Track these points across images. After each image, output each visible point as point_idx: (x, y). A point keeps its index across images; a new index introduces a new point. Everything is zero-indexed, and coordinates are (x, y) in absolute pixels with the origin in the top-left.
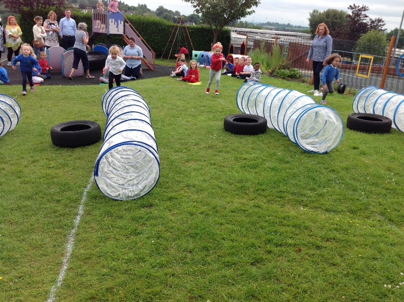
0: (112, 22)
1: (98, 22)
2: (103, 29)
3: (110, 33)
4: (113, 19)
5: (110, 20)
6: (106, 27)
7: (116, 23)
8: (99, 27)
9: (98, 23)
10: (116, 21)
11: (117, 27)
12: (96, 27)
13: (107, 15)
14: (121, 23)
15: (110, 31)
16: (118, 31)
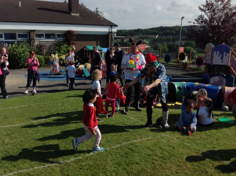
0: (216, 54)
2: (209, 60)
3: (213, 64)
4: (218, 52)
5: (215, 52)
7: (221, 55)
10: (222, 53)
11: (222, 58)
13: (212, 48)
14: (226, 55)
15: (213, 62)
16: (222, 62)
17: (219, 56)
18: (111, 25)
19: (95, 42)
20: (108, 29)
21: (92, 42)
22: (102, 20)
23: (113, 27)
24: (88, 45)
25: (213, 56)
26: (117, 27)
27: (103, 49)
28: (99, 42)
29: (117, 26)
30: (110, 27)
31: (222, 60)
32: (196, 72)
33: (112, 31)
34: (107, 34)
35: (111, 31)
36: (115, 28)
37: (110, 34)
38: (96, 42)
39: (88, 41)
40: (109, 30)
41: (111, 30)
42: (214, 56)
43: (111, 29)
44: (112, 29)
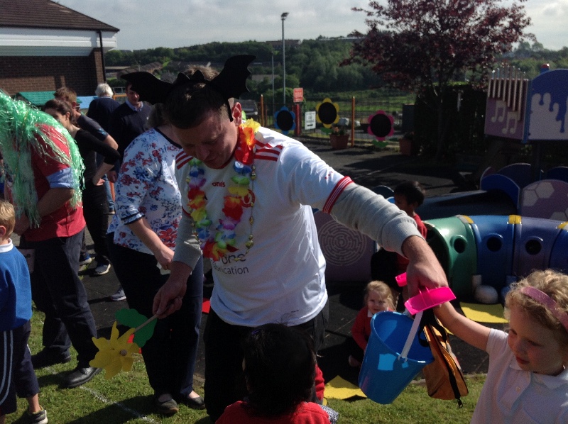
0: (541, 103)
1: (500, 105)
2: (512, 125)
3: (530, 138)
4: (547, 97)
5: (536, 98)
6: (521, 120)
7: (556, 106)
8: (501, 119)
9: (500, 110)
11: (561, 116)
12: (493, 119)
13: (524, 83)
15: (531, 131)
16: (562, 130)
17: (551, 109)
18: (98, 27)
19: (51, 80)
20: (89, 38)
21: (38, 79)
22: (65, 14)
23: (103, 33)
24: (28, 90)
25: (529, 112)
26: (116, 34)
27: (81, 98)
28: (63, 79)
29: (116, 30)
30: (93, 33)
31: (560, 122)
32: (376, 155)
33: (104, 45)
34: (86, 54)
35: (99, 45)
36: (111, 37)
37: (98, 55)
38: (53, 78)
39: (25, 76)
40: (93, 41)
41: (99, 42)
42: (532, 109)
43: (98, 39)
44: (103, 39)
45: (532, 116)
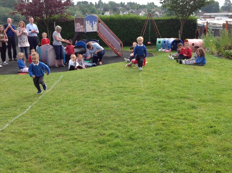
1: (78, 24)
2: (82, 29)
5: (87, 22)
6: (84, 27)
7: (91, 24)
8: (79, 28)
12: (77, 28)
13: (84, 18)
14: (95, 24)
15: (86, 30)
25: (86, 25)
31: (92, 27)
45: (87, 27)
